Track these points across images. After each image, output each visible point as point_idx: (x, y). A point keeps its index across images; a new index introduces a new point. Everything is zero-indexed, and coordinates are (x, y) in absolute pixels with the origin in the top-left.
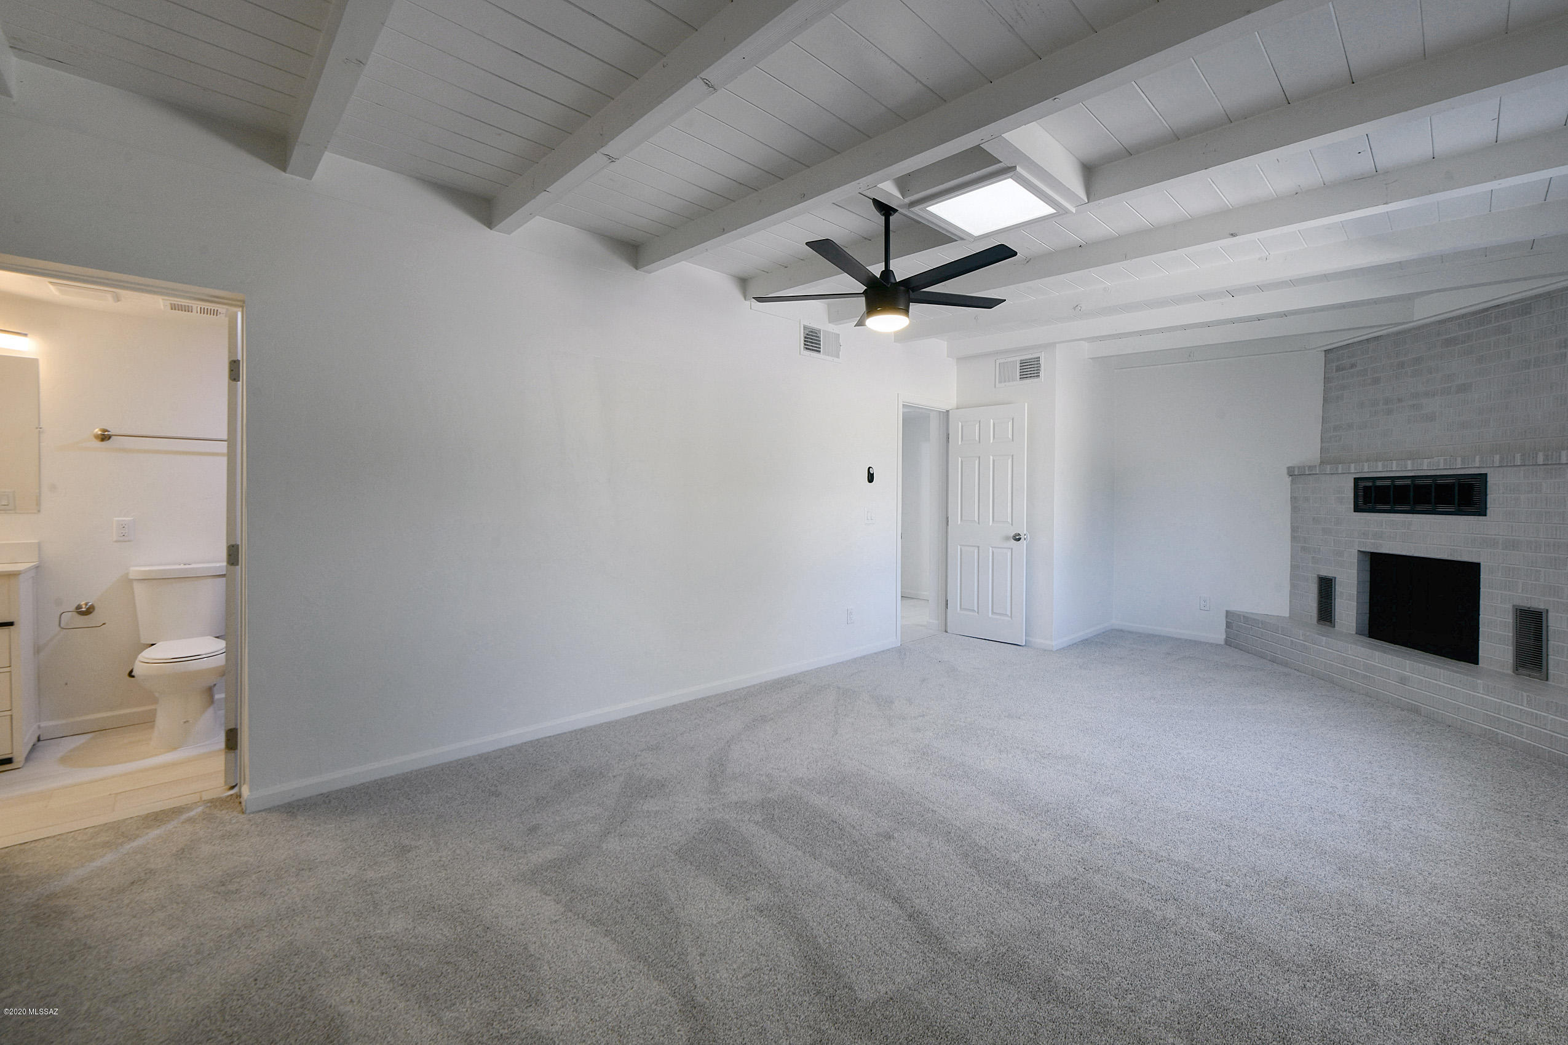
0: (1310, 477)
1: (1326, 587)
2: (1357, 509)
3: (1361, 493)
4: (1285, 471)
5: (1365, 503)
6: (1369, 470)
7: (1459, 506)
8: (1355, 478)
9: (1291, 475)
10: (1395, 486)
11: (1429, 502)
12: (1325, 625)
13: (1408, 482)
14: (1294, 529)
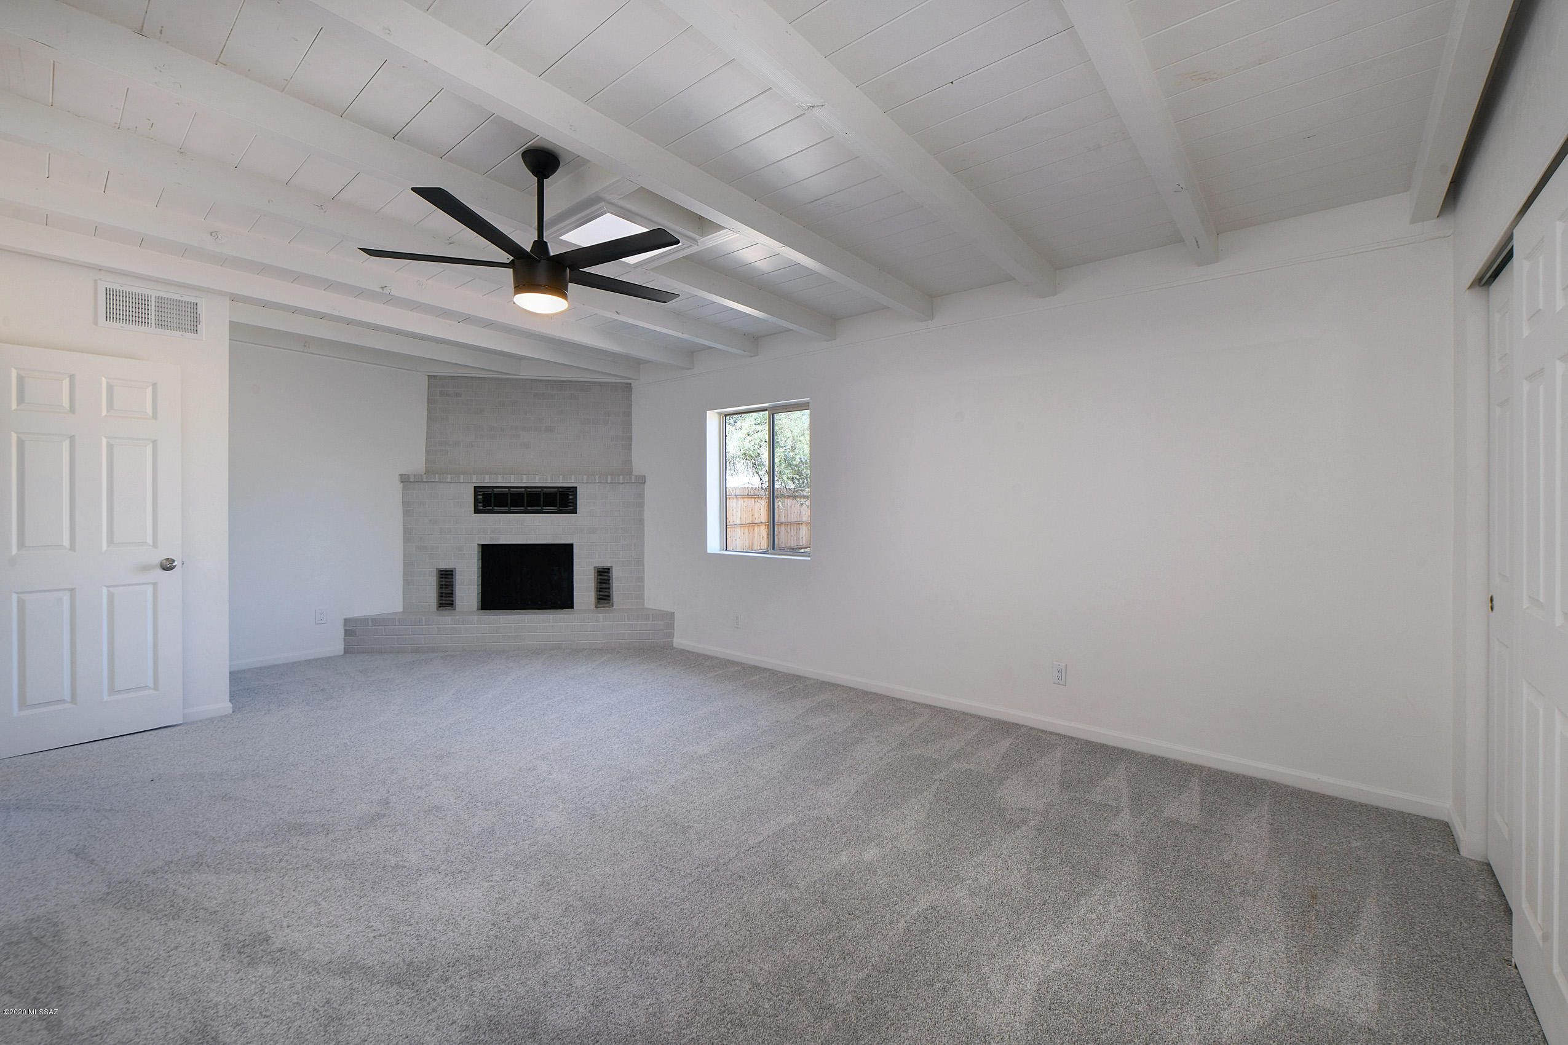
0: (426, 484)
1: (446, 579)
2: (477, 511)
3: (480, 498)
4: (397, 478)
5: (484, 506)
6: (488, 481)
7: (560, 507)
8: (475, 487)
9: (402, 482)
10: (511, 494)
11: (539, 505)
12: (446, 609)
13: (522, 491)
14: (406, 531)
